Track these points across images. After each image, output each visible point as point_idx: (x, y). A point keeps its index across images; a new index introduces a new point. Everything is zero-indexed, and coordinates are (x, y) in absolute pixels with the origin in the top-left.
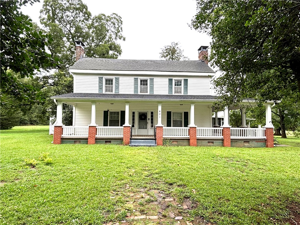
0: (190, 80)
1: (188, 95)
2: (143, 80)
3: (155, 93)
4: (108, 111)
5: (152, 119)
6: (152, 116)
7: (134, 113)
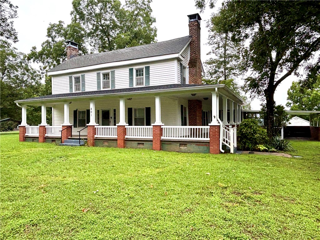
0: (152, 67)
1: (150, 86)
2: (106, 74)
3: (117, 88)
4: (77, 110)
5: (115, 118)
6: (115, 114)
7: (98, 111)
